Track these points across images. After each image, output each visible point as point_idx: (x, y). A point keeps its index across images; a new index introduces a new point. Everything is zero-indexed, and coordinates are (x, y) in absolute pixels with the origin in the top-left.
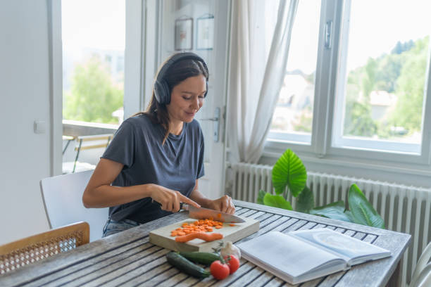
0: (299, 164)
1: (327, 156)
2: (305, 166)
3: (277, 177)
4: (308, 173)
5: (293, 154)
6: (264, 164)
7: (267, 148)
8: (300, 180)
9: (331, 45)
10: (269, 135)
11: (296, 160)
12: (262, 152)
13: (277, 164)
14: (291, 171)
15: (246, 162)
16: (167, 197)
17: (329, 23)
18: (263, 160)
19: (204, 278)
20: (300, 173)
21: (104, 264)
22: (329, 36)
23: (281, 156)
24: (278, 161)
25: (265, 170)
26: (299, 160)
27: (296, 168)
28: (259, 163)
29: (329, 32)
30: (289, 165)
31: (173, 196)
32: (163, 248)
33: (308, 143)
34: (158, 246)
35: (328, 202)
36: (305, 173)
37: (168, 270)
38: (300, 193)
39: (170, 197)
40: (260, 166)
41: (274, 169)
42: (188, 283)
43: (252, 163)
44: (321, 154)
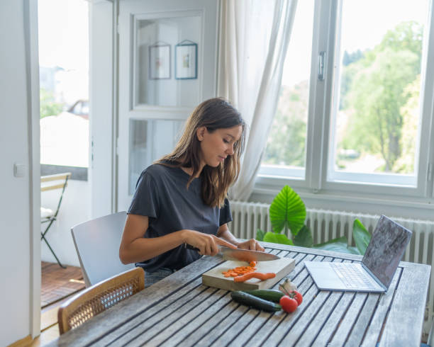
0: (298, 200)
1: (322, 191)
2: (305, 203)
3: (275, 215)
4: (307, 210)
5: (291, 190)
6: (256, 202)
7: (258, 185)
8: (301, 217)
9: (325, 77)
10: (260, 170)
11: (295, 197)
12: (253, 188)
13: (275, 201)
14: (289, 208)
15: (236, 200)
16: (203, 240)
17: (322, 54)
18: (254, 197)
19: (275, 311)
20: (299, 210)
21: (177, 305)
22: (323, 67)
23: (279, 193)
24: (276, 199)
25: (258, 208)
26: (298, 196)
27: (295, 204)
28: (249, 201)
29: (323, 64)
30: (287, 202)
31: (210, 239)
32: (219, 289)
33: (302, 177)
34: (214, 288)
35: (326, 239)
36: (304, 210)
37: (238, 307)
38: (299, 230)
39: (207, 240)
40: (252, 204)
41: (271, 207)
42: (263, 316)
43: (242, 201)
44: (315, 190)
